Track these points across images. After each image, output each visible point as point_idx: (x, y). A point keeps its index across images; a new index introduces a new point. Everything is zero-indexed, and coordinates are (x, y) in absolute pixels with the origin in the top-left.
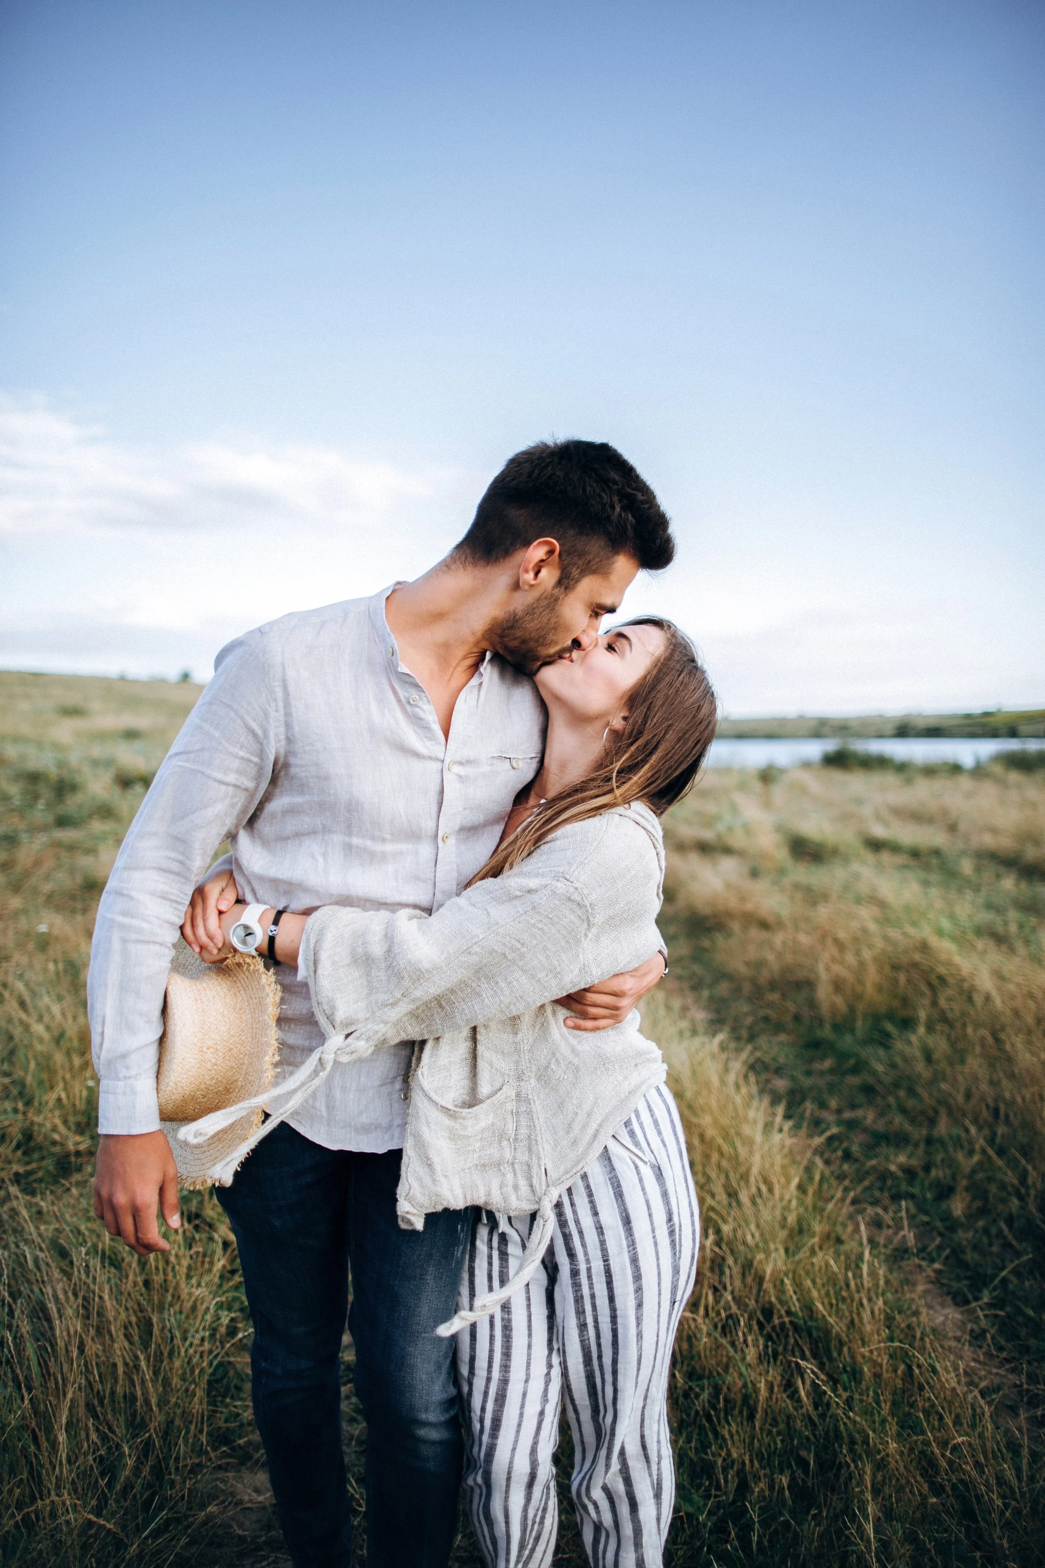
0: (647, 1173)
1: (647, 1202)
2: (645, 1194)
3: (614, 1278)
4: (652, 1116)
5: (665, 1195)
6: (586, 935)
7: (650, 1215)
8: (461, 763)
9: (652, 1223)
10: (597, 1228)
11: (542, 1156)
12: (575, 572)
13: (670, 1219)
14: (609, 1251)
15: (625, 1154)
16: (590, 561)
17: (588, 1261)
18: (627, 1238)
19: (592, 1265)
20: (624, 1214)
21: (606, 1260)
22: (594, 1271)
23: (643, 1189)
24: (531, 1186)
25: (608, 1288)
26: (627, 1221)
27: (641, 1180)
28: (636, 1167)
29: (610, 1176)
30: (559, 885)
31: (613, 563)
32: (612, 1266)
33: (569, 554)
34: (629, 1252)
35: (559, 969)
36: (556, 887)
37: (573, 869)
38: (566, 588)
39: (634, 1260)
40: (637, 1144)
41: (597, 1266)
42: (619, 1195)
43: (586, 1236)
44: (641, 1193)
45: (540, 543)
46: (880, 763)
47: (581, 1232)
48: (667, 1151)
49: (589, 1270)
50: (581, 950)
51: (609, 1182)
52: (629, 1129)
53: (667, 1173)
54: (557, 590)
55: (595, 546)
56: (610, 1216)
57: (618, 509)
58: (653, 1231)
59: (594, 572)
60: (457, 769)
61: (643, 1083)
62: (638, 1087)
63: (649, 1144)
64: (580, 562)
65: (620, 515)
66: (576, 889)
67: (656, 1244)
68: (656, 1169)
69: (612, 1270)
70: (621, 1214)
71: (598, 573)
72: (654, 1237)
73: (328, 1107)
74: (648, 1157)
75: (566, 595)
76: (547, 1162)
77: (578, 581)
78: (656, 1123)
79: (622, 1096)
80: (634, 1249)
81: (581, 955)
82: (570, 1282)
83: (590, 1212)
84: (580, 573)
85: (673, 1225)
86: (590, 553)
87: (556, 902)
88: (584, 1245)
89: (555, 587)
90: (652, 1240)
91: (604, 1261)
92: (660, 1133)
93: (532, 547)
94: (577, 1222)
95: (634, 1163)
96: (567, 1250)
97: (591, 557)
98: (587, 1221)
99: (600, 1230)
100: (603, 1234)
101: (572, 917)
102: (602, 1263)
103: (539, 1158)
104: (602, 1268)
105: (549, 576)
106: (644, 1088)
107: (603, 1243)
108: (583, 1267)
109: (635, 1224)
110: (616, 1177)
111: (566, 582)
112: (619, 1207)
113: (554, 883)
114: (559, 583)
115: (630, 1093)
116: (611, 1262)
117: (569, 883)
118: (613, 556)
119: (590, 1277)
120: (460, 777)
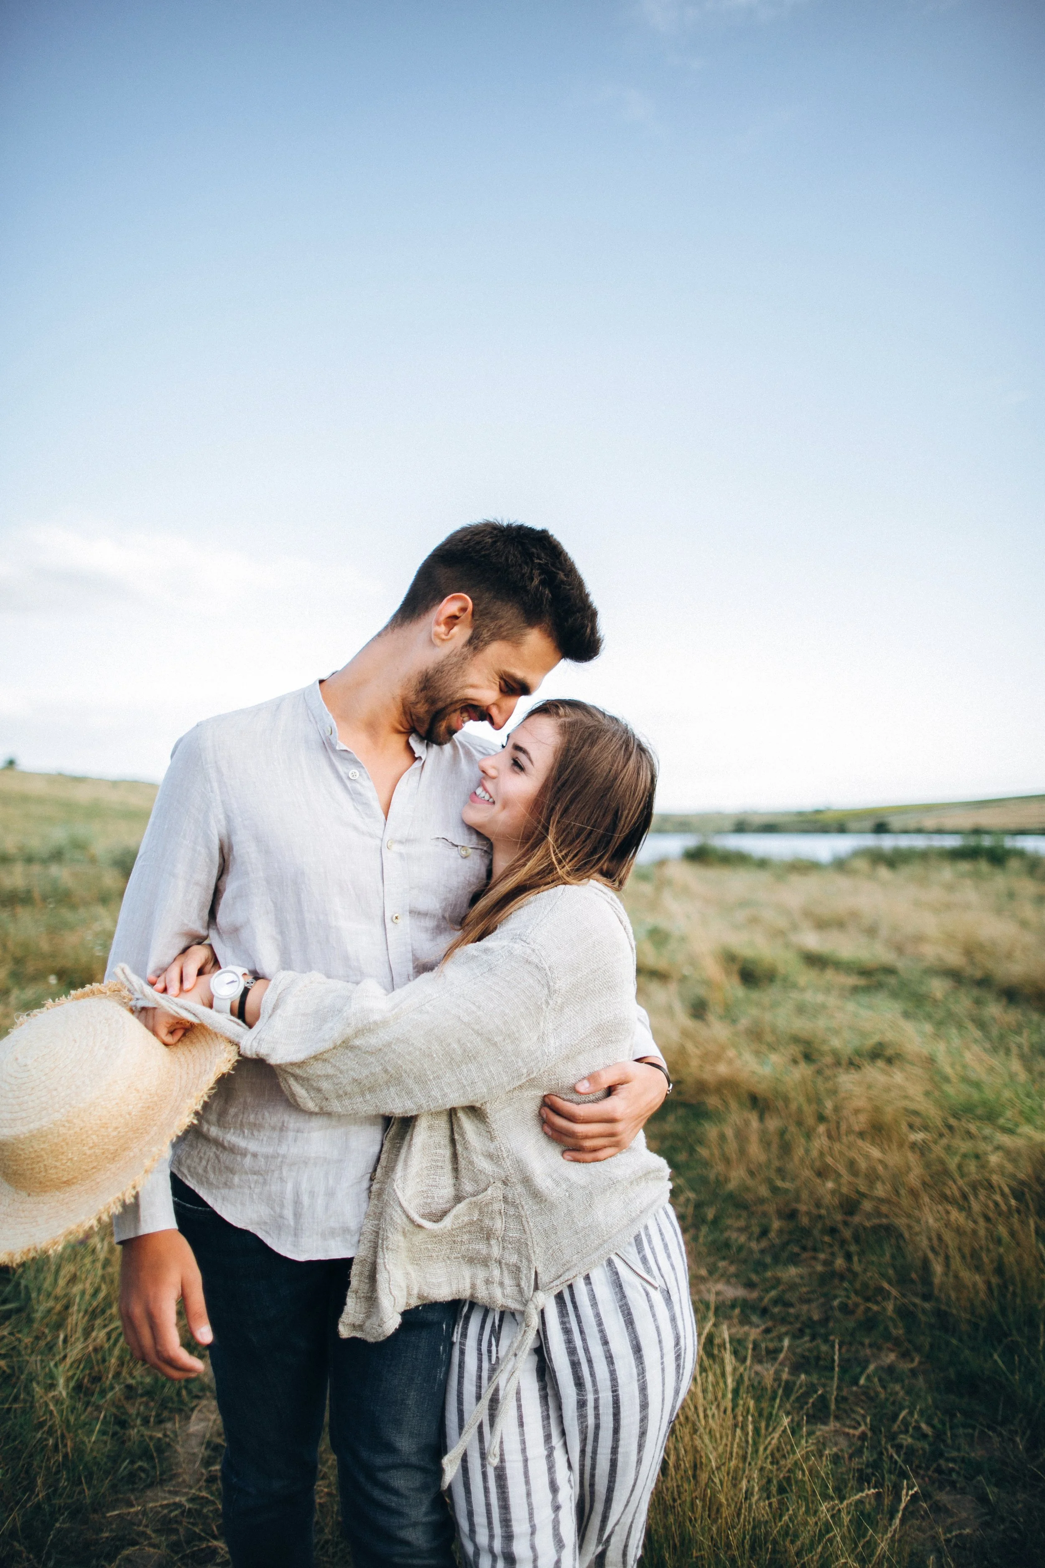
0: (657, 1297)
1: (658, 1329)
2: (655, 1320)
3: (622, 1409)
4: (663, 1240)
5: (673, 1319)
6: (547, 1003)
7: (660, 1342)
8: (401, 842)
9: (661, 1350)
10: (606, 1358)
11: (533, 1258)
12: (486, 635)
13: (677, 1344)
14: (619, 1381)
15: (637, 1281)
16: (501, 627)
17: (596, 1391)
18: (637, 1367)
19: (600, 1395)
20: (634, 1342)
21: (615, 1390)
22: (601, 1402)
23: (654, 1316)
24: (518, 1285)
25: (614, 1420)
26: (637, 1349)
27: (651, 1307)
28: (647, 1294)
29: (621, 1303)
30: (516, 946)
31: (525, 635)
32: (620, 1397)
33: (481, 616)
34: (639, 1380)
35: (517, 1035)
36: (513, 947)
37: (529, 931)
38: (475, 648)
39: (643, 1389)
40: (649, 1270)
41: (606, 1397)
42: (629, 1322)
43: (595, 1365)
44: (652, 1320)
45: (453, 598)
46: (737, 859)
47: (590, 1361)
48: (675, 1274)
49: (596, 1400)
50: (542, 1018)
51: (619, 1310)
52: (641, 1255)
53: (675, 1298)
54: (466, 649)
55: (508, 613)
56: (620, 1345)
57: (536, 582)
58: (662, 1358)
59: (504, 638)
60: (396, 848)
61: (654, 1202)
62: (650, 1206)
63: (659, 1269)
64: (492, 625)
65: (537, 588)
66: (533, 950)
67: (663, 1370)
68: (665, 1293)
69: (621, 1401)
70: (631, 1341)
71: (509, 640)
72: (662, 1363)
73: (295, 1215)
74: (658, 1282)
75: (474, 656)
76: (538, 1264)
77: (487, 643)
78: (666, 1246)
79: (634, 1215)
80: (643, 1377)
81: (542, 1024)
82: (576, 1414)
83: (599, 1342)
84: (491, 636)
85: (680, 1349)
86: (502, 618)
87: (513, 964)
88: (593, 1374)
89: (465, 646)
90: (660, 1367)
91: (613, 1392)
92: (669, 1256)
93: (446, 600)
94: (586, 1350)
95: (645, 1290)
96: (574, 1379)
97: (503, 622)
98: (597, 1350)
99: (610, 1359)
100: (613, 1363)
101: (531, 981)
102: (611, 1394)
103: (529, 1261)
104: (611, 1399)
105: (461, 633)
106: (655, 1207)
107: (613, 1373)
108: (590, 1398)
109: (645, 1351)
110: (626, 1304)
111: (475, 643)
112: (630, 1335)
113: (511, 944)
114: (470, 642)
115: (641, 1212)
116: (620, 1392)
117: (525, 944)
118: (525, 627)
119: (596, 1408)
120: (401, 855)
